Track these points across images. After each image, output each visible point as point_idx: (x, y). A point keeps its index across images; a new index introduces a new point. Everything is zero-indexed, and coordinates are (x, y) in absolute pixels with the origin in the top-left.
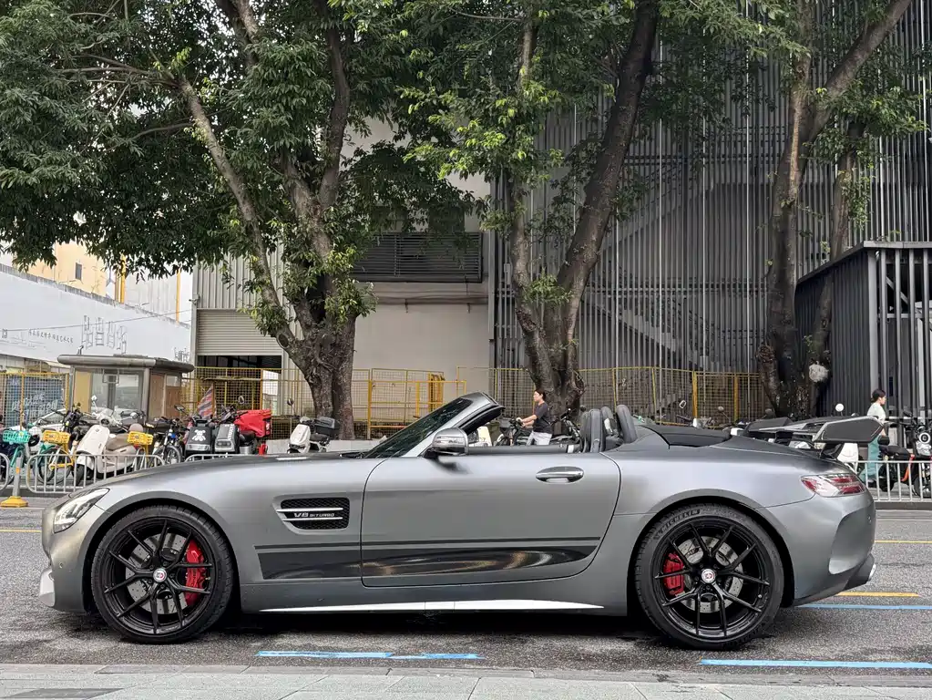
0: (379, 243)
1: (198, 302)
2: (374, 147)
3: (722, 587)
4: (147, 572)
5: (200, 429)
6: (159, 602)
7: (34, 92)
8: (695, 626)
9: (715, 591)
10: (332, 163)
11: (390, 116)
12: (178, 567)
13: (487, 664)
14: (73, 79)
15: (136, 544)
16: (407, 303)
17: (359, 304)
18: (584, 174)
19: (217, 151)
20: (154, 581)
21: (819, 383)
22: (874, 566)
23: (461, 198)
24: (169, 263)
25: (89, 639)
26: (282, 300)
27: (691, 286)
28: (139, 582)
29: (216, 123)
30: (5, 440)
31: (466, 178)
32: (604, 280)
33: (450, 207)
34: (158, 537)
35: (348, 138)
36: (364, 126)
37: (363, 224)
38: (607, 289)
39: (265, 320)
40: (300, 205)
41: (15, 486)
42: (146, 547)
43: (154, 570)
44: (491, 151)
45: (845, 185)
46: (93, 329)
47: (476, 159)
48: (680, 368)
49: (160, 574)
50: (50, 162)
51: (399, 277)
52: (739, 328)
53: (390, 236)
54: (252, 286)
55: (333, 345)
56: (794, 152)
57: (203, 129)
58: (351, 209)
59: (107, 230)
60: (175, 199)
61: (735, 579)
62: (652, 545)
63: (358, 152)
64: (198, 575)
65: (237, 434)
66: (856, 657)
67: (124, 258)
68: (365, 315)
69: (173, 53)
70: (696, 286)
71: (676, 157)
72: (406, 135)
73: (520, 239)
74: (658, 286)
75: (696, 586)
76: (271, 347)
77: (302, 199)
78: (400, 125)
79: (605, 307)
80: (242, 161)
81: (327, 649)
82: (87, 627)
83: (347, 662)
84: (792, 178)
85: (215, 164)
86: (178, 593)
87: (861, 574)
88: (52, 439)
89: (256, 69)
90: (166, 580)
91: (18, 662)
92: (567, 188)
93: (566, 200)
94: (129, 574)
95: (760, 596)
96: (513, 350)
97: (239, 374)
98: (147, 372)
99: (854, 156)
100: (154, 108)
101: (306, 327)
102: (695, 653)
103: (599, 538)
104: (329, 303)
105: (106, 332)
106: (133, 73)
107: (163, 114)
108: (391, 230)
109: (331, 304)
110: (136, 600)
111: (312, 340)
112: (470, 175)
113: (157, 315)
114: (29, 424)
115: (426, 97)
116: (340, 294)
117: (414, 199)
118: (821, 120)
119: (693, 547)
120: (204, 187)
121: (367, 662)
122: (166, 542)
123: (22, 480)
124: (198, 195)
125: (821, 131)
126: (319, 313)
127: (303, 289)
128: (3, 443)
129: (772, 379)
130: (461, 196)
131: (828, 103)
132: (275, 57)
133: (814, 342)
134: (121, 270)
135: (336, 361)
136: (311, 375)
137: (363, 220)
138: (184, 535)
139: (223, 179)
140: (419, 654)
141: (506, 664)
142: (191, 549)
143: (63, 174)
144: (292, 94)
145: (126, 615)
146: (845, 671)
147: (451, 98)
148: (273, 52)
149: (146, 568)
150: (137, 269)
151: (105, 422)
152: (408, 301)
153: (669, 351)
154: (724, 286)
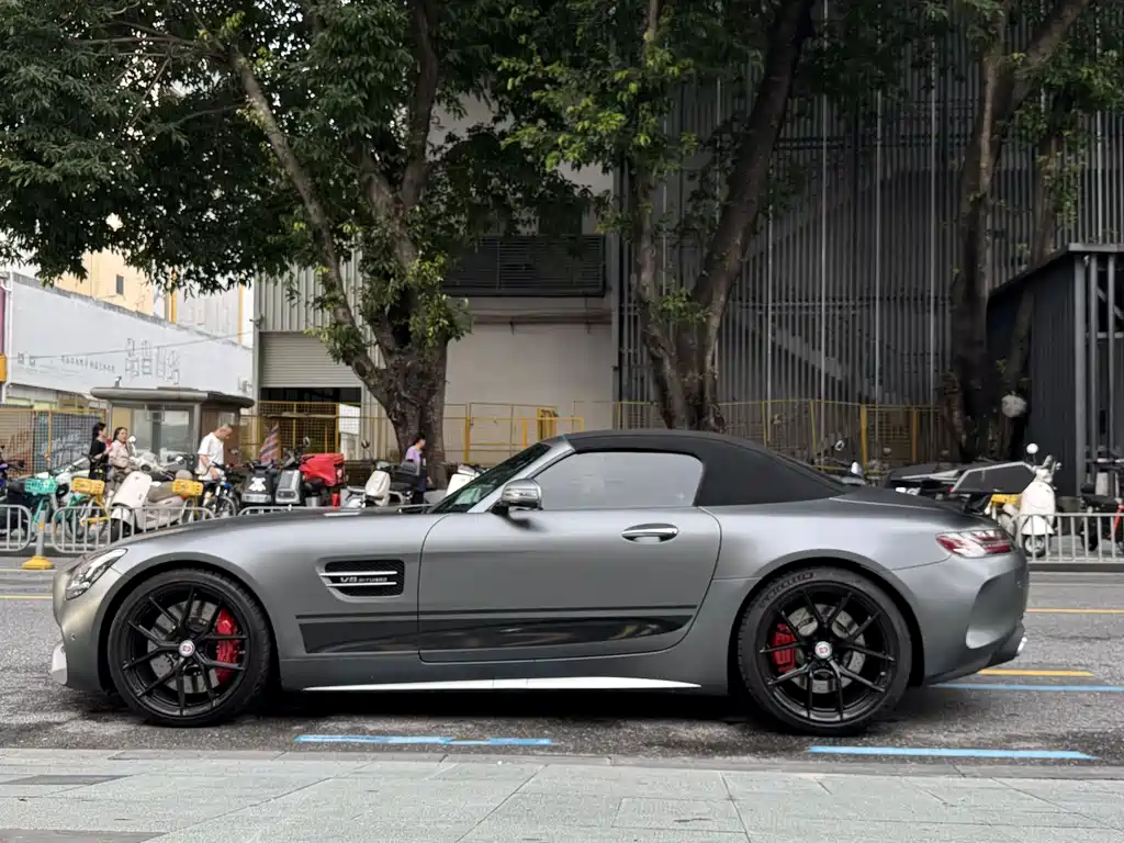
0: (476, 250)
1: (260, 322)
2: (469, 130)
3: (839, 663)
4: (172, 644)
5: (259, 476)
6: (187, 680)
7: (55, 70)
8: (807, 708)
9: (831, 668)
10: (417, 152)
11: (487, 92)
12: (207, 639)
13: (561, 750)
14: (102, 52)
15: (160, 613)
16: (513, 322)
17: (452, 324)
18: (728, 163)
19: (277, 139)
20: (180, 655)
21: (1015, 419)
22: (1024, 639)
23: (576, 194)
24: (223, 275)
25: (107, 721)
26: (359, 321)
27: (861, 299)
28: (163, 657)
29: (277, 103)
30: (27, 490)
31: (579, 169)
32: (754, 292)
33: (564, 204)
34: (184, 604)
35: (436, 120)
36: (458, 104)
37: (456, 226)
38: (757, 304)
39: (338, 345)
40: (378, 204)
41: (39, 545)
42: (171, 616)
43: (180, 642)
44: (609, 136)
45: (1049, 173)
46: (139, 355)
47: (591, 146)
48: (847, 400)
49: (187, 648)
50: (75, 155)
51: (503, 291)
52: (920, 351)
53: (493, 240)
54: (321, 303)
55: (422, 375)
56: (986, 134)
57: (259, 111)
58: (442, 208)
59: (148, 236)
60: (229, 197)
61: (855, 654)
62: (757, 613)
63: (450, 138)
64: (230, 649)
65: (302, 483)
66: (995, 745)
67: (168, 269)
68: (458, 338)
69: (223, 18)
70: (868, 299)
71: (843, 139)
72: (508, 117)
73: (646, 244)
74: (820, 300)
75: (809, 662)
76: (346, 377)
77: (381, 196)
78: (501, 103)
79: (755, 326)
80: (308, 150)
81: (378, 733)
82: (105, 707)
83: (399, 748)
84: (983, 165)
85: (275, 155)
86: (207, 668)
87: (1007, 648)
88: (83, 489)
89: (323, 38)
90: (194, 654)
91: (23, 747)
92: (707, 180)
93: (706, 197)
94: (151, 647)
95: (883, 673)
96: (642, 379)
97: (311, 410)
98: (197, 408)
99: (1060, 137)
100: (201, 85)
101: (387, 353)
102: (805, 739)
103: (694, 607)
104: (414, 324)
105: (154, 357)
106: (174, 44)
107: (213, 93)
108: (492, 233)
109: (417, 325)
110: (160, 676)
111: (396, 369)
112: (584, 166)
113: (216, 338)
114: (56, 471)
115: (529, 69)
116: (429, 312)
117: (519, 195)
118: (1020, 92)
119: (807, 616)
120: (263, 182)
121: (422, 748)
122: (194, 610)
123: (46, 537)
124: (257, 192)
125: (1019, 106)
126: (403, 336)
127: (383, 307)
128: (26, 493)
129: (956, 414)
130: (576, 192)
131: (1027, 72)
132: (346, 21)
133: (1008, 368)
134: (165, 285)
135: (423, 394)
136: (395, 411)
137: (457, 222)
138: (213, 601)
139: (286, 174)
140: (484, 739)
141: (583, 750)
142: (223, 618)
143: (91, 169)
144: (366, 68)
145: (149, 693)
146: (977, 761)
147: (559, 70)
148: (342, 16)
149: (171, 640)
150: (184, 284)
151: (145, 468)
152: (515, 320)
153: (833, 379)
154: (902, 298)
